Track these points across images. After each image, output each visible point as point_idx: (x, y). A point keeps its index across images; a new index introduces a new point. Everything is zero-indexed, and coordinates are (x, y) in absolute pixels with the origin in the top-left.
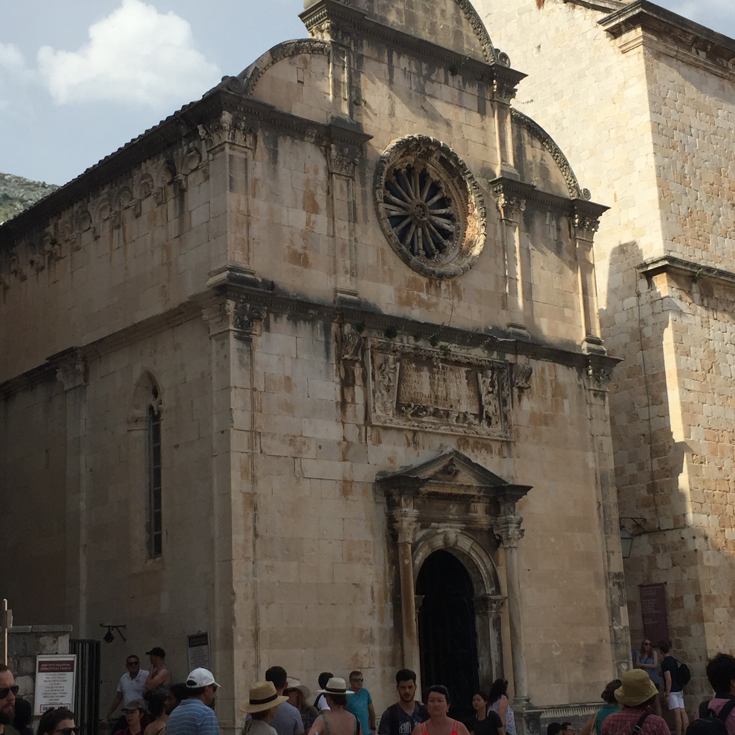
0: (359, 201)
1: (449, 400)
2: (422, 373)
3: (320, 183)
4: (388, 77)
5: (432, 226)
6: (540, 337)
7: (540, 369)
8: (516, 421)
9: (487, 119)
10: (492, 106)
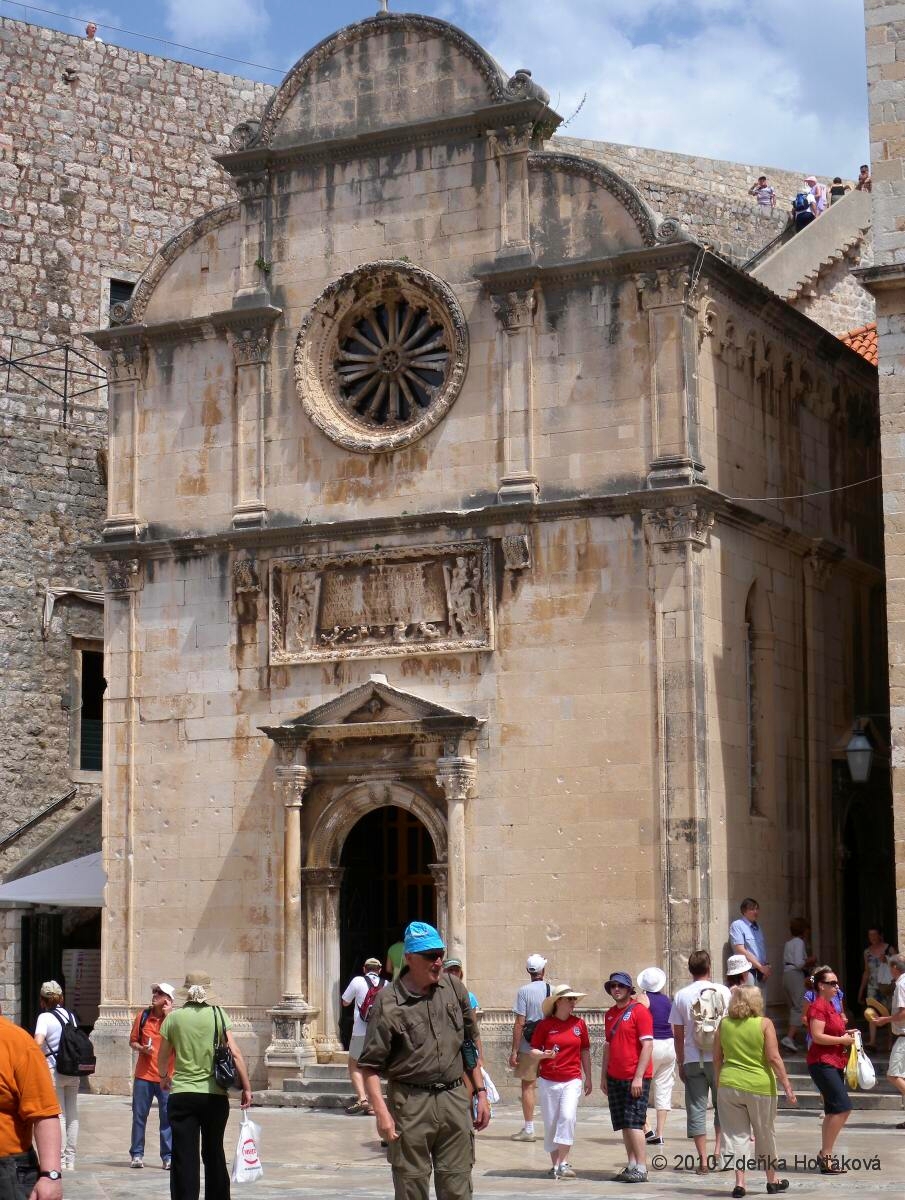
0: (275, 387)
1: (392, 612)
2: (352, 586)
3: (224, 384)
4: (325, 205)
5: (410, 374)
6: (566, 485)
7: (557, 534)
8: (506, 619)
9: (487, 189)
10: (498, 164)
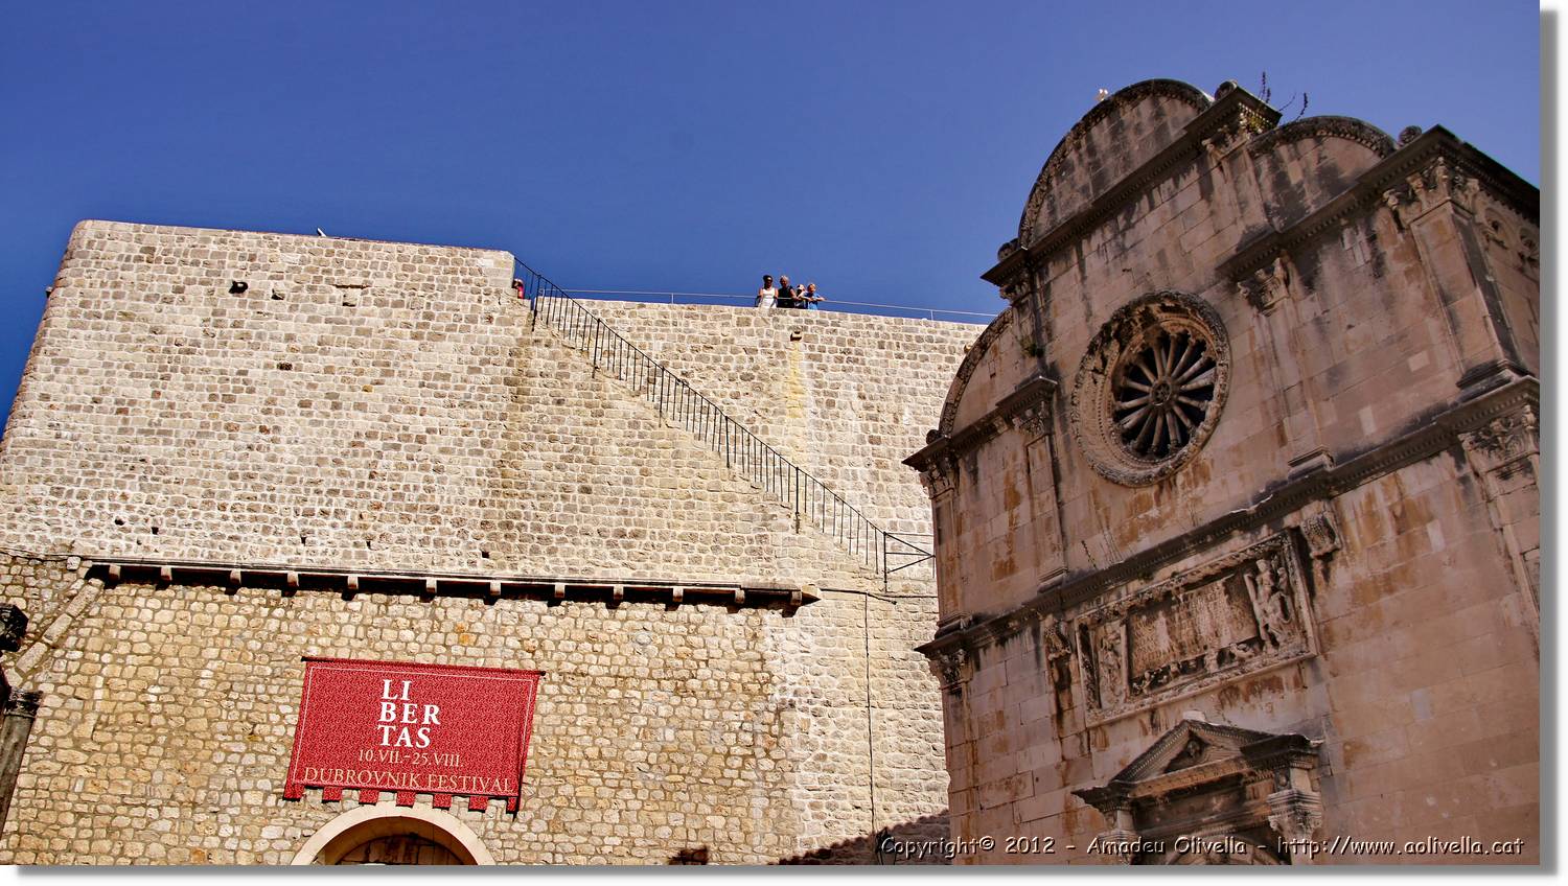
0: (1061, 454)
2: (1156, 624)
3: (1019, 467)
4: (1079, 278)
5: (1183, 399)
6: (1361, 444)
7: (1363, 500)
8: (1325, 615)
9: (1216, 195)
10: (1221, 169)
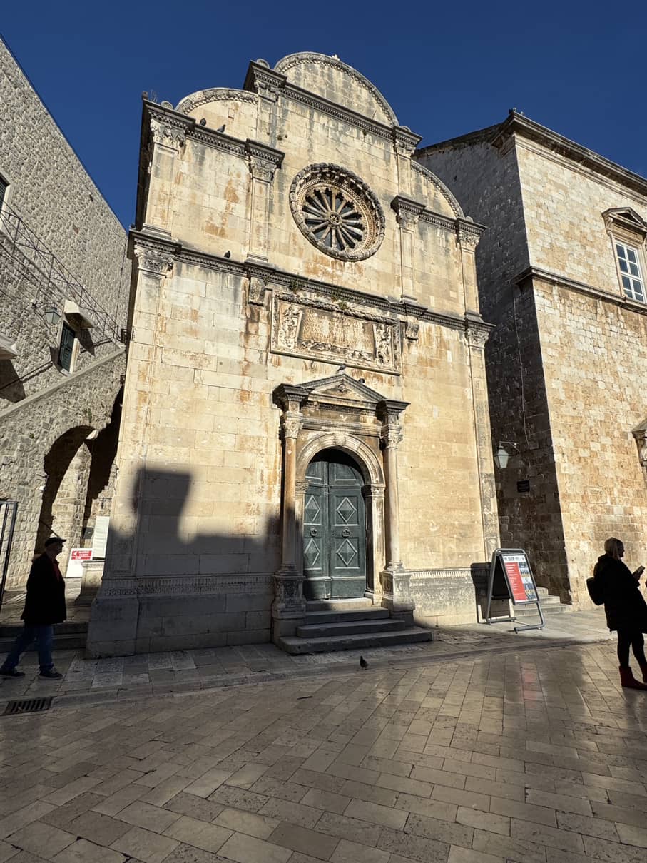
0: (276, 200)
1: (346, 341)
2: (322, 320)
3: (241, 184)
4: (309, 127)
8: (406, 361)
9: (391, 165)
10: (396, 157)
